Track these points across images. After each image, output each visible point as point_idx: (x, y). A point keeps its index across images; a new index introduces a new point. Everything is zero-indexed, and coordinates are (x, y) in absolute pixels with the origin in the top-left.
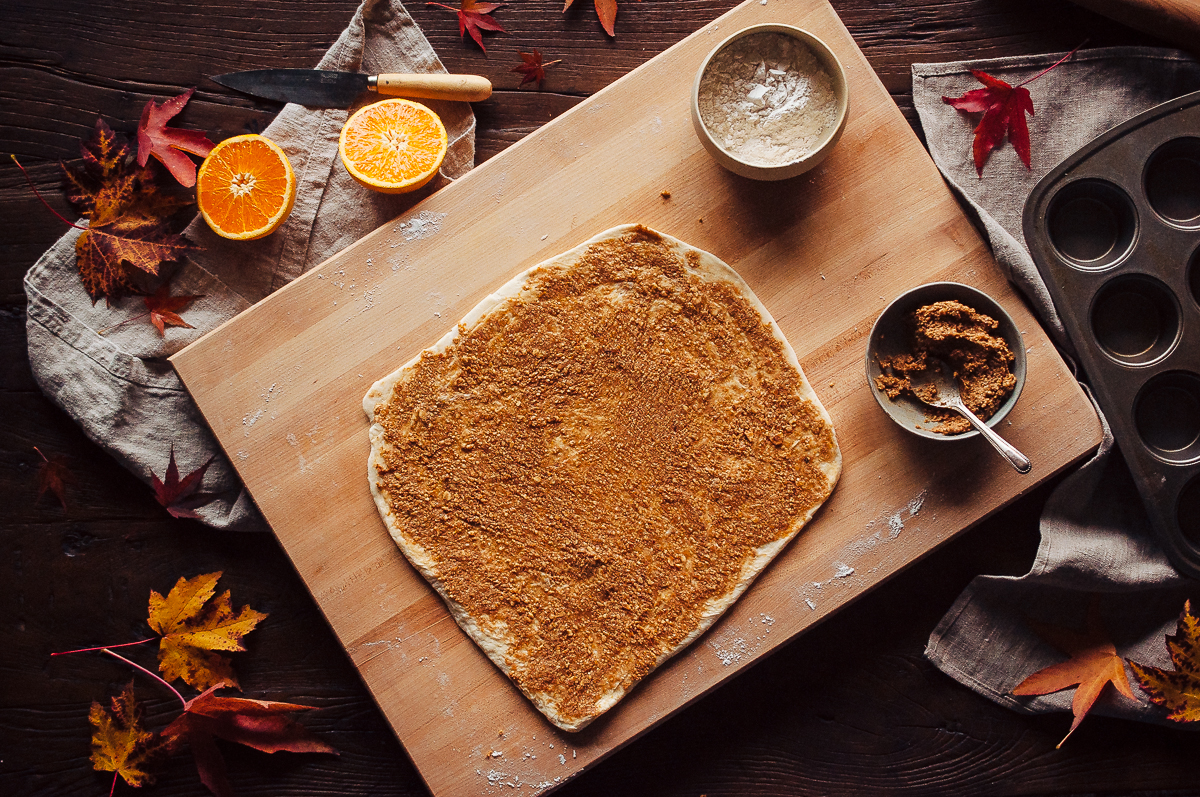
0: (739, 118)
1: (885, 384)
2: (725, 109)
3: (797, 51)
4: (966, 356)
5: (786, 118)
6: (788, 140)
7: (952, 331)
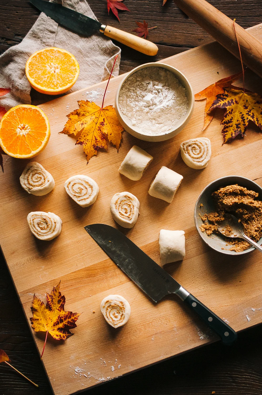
0: (139, 110)
1: (205, 228)
2: (132, 105)
3: (169, 76)
4: (243, 211)
5: (162, 110)
6: (163, 121)
7: (236, 200)
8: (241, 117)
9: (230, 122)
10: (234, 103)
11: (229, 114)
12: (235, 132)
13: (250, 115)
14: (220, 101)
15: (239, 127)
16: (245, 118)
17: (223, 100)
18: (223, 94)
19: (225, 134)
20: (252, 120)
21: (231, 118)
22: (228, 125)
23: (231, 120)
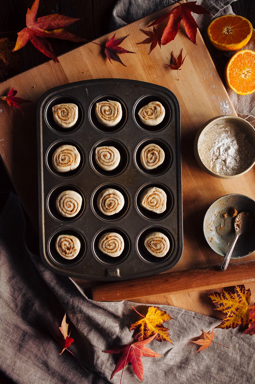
8: (229, 306)
9: (225, 298)
10: (239, 299)
11: (230, 296)
12: (217, 303)
13: (231, 314)
14: (239, 288)
15: (221, 306)
16: (228, 310)
17: (240, 290)
18: (245, 289)
19: (214, 295)
20: (227, 316)
21: (227, 298)
22: (221, 296)
23: (226, 298)
